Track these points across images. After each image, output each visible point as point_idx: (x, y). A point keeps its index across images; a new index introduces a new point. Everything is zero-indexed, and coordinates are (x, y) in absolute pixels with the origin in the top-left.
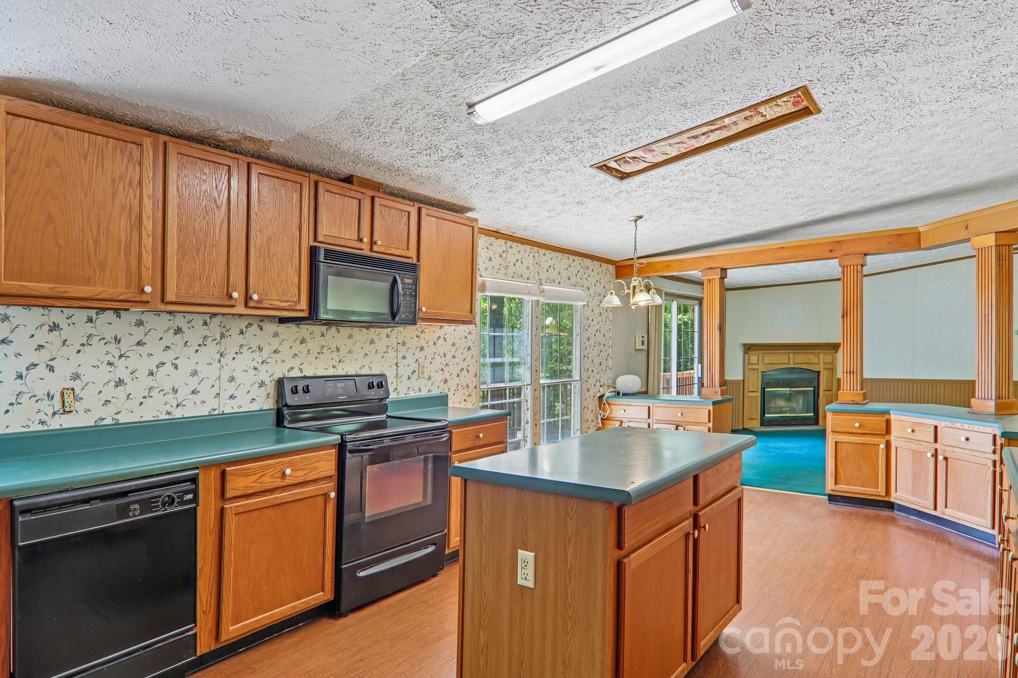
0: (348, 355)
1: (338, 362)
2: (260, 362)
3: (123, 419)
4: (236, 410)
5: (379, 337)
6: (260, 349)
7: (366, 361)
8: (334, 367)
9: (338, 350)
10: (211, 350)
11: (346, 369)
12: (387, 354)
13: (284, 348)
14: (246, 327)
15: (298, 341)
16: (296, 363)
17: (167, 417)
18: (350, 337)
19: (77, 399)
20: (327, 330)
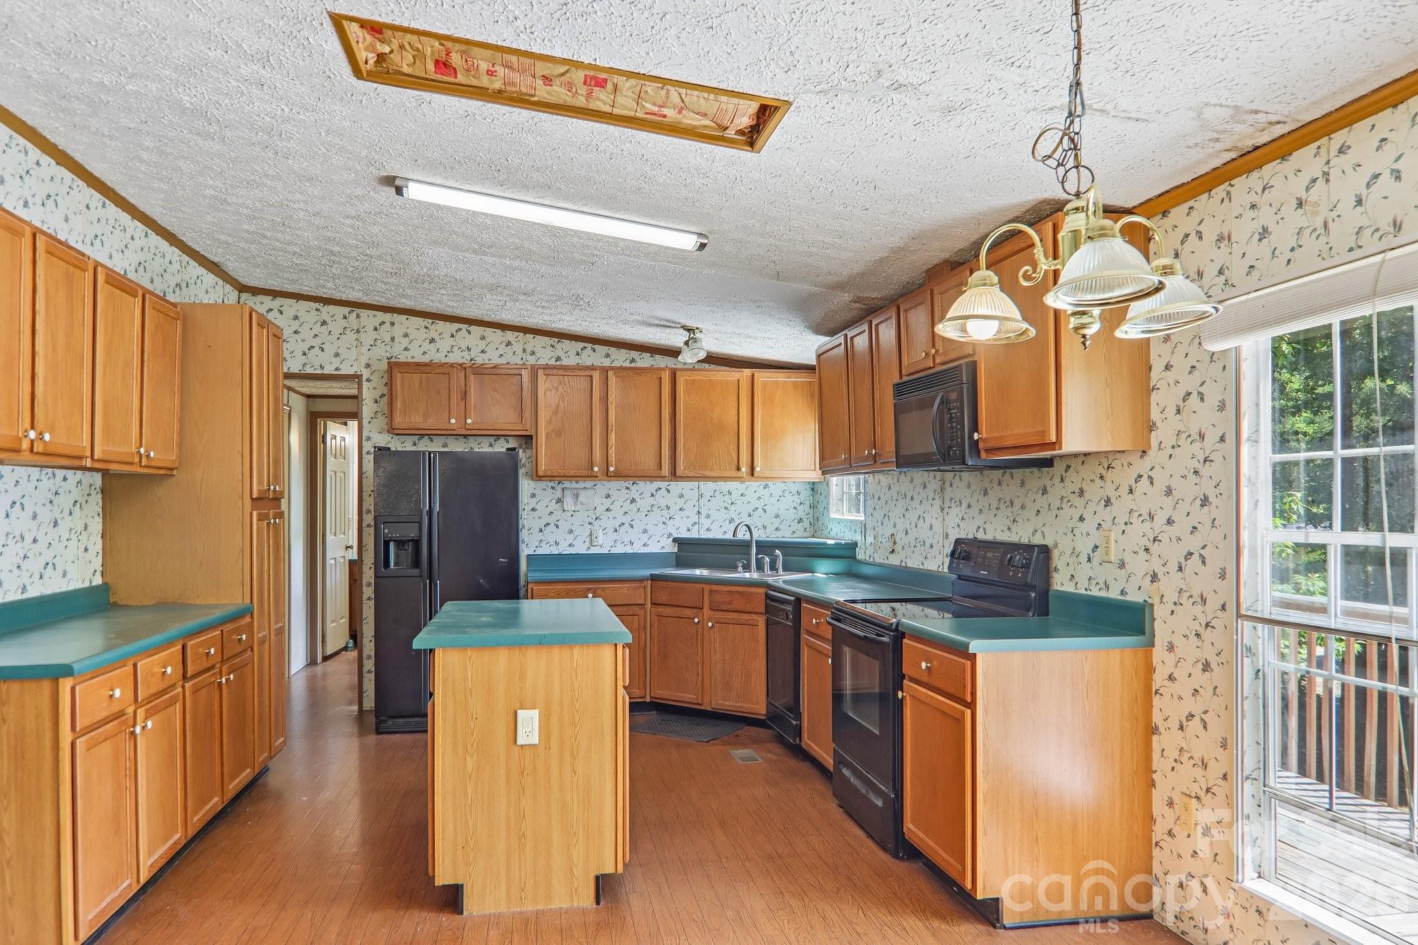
0: (1021, 512)
1: (1012, 522)
3: (909, 563)
6: (961, 503)
7: (1039, 523)
9: (1012, 503)
10: (937, 503)
11: (1019, 534)
12: (1060, 511)
13: (974, 501)
14: (953, 478)
15: (983, 492)
16: (979, 521)
19: (895, 543)
20: (1003, 476)
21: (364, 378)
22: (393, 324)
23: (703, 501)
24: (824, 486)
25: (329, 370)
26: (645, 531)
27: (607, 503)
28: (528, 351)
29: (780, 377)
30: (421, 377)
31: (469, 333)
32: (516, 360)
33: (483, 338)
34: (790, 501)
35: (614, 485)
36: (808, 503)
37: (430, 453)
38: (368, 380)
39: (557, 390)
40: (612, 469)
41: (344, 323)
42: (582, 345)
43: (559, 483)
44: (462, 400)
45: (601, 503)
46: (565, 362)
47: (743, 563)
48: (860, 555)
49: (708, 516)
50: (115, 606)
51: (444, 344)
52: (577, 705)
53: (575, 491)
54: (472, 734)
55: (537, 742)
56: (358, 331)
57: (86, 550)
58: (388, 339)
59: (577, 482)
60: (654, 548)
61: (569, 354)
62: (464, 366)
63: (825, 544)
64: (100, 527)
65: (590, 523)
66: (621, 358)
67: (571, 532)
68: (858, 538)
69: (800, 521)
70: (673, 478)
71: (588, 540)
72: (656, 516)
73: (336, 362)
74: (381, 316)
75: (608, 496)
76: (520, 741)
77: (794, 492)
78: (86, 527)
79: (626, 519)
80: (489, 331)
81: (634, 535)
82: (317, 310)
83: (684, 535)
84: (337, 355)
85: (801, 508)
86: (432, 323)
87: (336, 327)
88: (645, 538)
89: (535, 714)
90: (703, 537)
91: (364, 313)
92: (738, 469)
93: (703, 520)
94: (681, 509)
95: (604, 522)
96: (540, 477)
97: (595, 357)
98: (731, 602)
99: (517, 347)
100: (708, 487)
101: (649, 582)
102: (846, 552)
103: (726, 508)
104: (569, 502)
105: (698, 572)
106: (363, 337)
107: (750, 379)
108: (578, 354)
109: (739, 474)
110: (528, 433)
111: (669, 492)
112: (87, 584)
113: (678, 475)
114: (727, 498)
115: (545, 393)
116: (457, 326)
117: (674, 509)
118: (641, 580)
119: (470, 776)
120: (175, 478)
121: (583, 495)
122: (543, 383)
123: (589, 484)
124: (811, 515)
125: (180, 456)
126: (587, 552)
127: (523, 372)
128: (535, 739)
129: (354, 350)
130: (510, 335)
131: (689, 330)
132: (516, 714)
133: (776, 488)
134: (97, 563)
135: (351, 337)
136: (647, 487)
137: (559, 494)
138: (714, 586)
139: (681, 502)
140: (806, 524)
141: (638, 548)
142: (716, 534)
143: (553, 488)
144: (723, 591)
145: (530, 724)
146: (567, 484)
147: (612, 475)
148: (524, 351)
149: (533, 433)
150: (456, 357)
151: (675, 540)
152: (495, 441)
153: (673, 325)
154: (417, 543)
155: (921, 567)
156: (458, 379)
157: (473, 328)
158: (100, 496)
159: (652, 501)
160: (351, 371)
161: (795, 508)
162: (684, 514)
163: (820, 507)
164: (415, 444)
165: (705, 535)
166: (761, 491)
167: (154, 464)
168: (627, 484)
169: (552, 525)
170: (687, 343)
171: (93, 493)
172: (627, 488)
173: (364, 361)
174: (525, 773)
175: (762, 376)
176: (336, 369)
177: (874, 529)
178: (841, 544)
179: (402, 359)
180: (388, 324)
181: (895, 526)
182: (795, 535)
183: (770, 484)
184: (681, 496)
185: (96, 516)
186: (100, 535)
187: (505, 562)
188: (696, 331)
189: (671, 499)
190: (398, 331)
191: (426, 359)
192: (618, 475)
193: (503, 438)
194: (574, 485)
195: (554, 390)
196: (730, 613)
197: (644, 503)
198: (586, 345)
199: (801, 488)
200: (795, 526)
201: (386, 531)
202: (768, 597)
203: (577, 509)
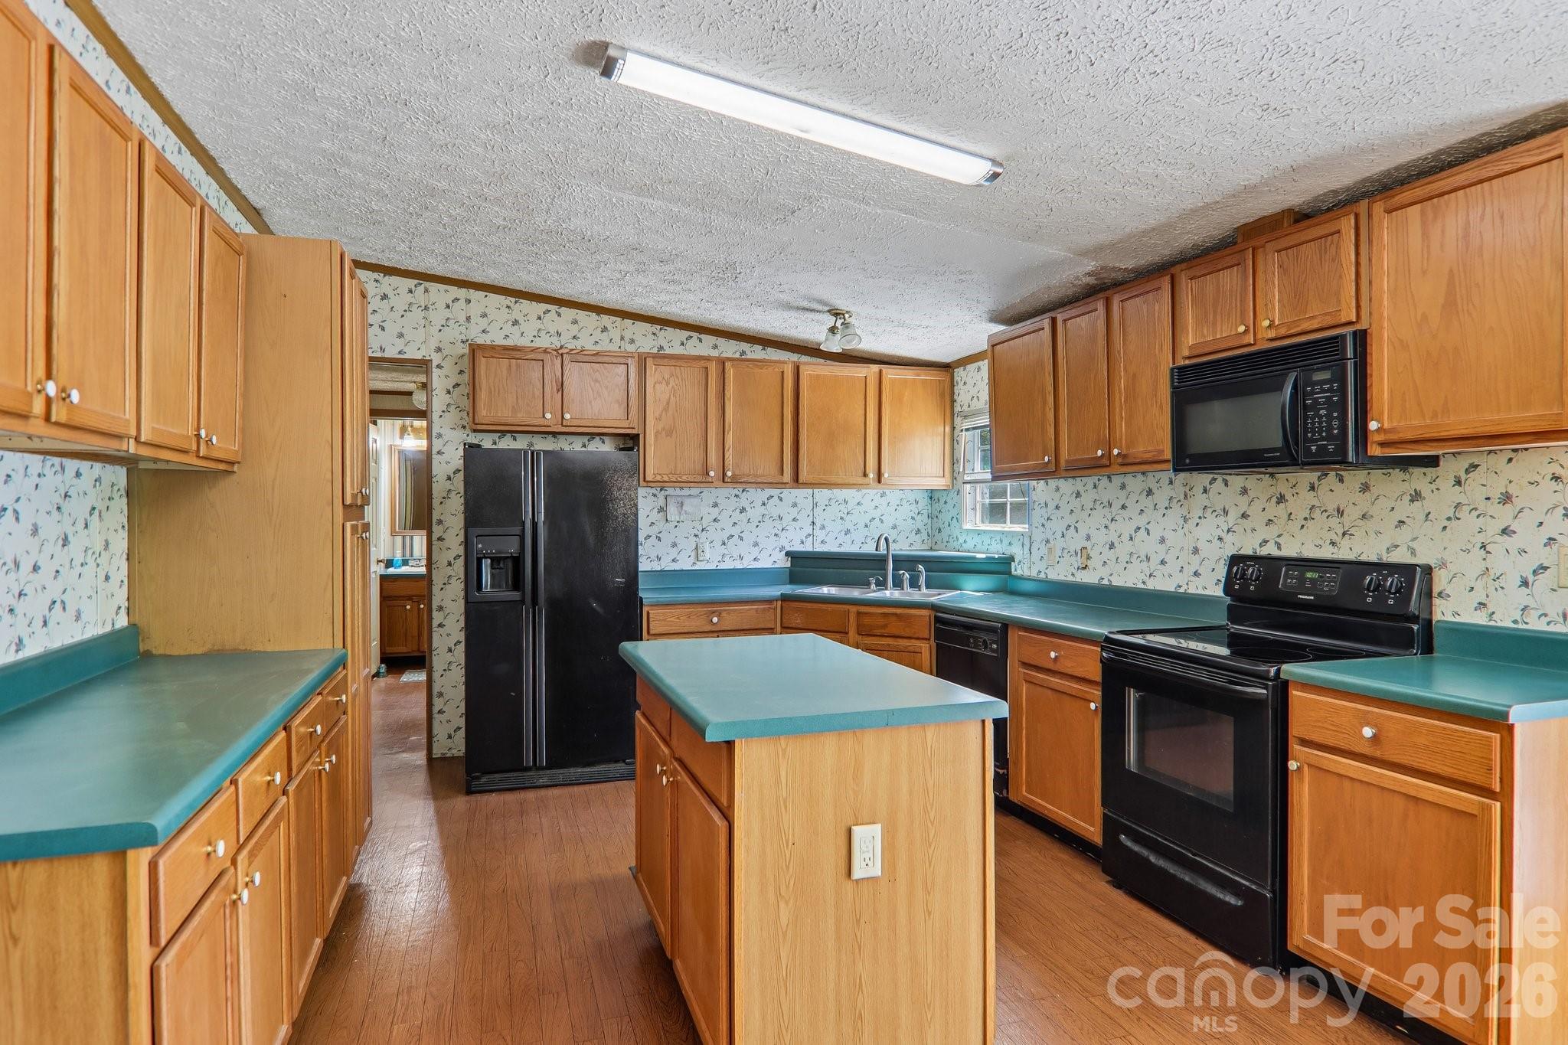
0: (1361, 523)
1: (1340, 535)
2: (1225, 530)
3: (1117, 582)
4: (1200, 592)
5: (1433, 486)
6: (1226, 512)
7: (1403, 536)
8: (1333, 543)
9: (1340, 513)
10: (1176, 512)
11: (1357, 550)
12: (1454, 523)
13: (1254, 510)
14: (1210, 483)
15: (1274, 499)
16: (1270, 533)
17: (1142, 586)
18: (1365, 488)
19: (1089, 558)
20: (1319, 479)
21: (434, 364)
22: (468, 301)
23: (818, 510)
24: (953, 494)
25: (391, 353)
26: (756, 544)
27: (715, 512)
28: (627, 339)
29: (908, 374)
30: (510, 362)
31: (559, 315)
32: (614, 347)
33: (575, 322)
34: (907, 510)
35: (723, 493)
36: (925, 512)
37: (532, 453)
38: (439, 366)
39: (668, 383)
40: (729, 474)
41: (409, 298)
42: (687, 333)
43: (661, 490)
44: (558, 391)
45: (708, 513)
46: (668, 351)
47: (877, 579)
48: (1017, 570)
49: (823, 527)
50: (147, 656)
51: (530, 327)
52: (932, 815)
53: (680, 500)
54: (788, 867)
55: (879, 873)
56: (426, 308)
57: (107, 578)
58: (462, 319)
59: (681, 488)
60: (765, 563)
61: (673, 341)
62: (560, 352)
63: (974, 558)
64: (124, 545)
65: (696, 536)
66: (729, 349)
67: (674, 545)
68: (1016, 550)
69: (918, 532)
70: (795, 485)
71: (693, 554)
72: (768, 527)
73: (400, 344)
74: (455, 291)
75: (715, 505)
76: (857, 874)
77: (912, 501)
78: (107, 544)
79: (735, 531)
80: (581, 315)
81: (744, 548)
82: (376, 281)
83: (798, 548)
84: (401, 335)
85: (919, 518)
86: (516, 302)
87: (400, 301)
88: (755, 551)
89: (877, 829)
90: (817, 550)
91: (434, 287)
92: (865, 475)
93: (817, 532)
94: (794, 520)
95: (712, 534)
96: (648, 482)
97: (704, 347)
98: (885, 626)
99: (615, 334)
100: (823, 495)
101: (779, 603)
102: (1001, 567)
103: (842, 518)
104: (672, 511)
105: (825, 590)
106: (432, 314)
107: (877, 376)
108: (683, 344)
109: (865, 480)
110: (634, 432)
111: (781, 500)
112: (108, 628)
113: (801, 481)
114: (842, 507)
115: (654, 386)
116: (544, 306)
117: (787, 519)
118: (769, 601)
119: (785, 934)
120: (234, 477)
121: (687, 501)
122: (653, 374)
123: (695, 491)
124: (929, 526)
125: (243, 445)
126: (693, 568)
127: (630, 361)
128: (877, 871)
129: (421, 330)
130: (606, 320)
131: (836, 313)
132: (849, 832)
133: (893, 496)
134: (121, 596)
135: (417, 314)
136: (758, 495)
137: (661, 502)
138: (863, 608)
139: (794, 512)
140: (924, 536)
141: (748, 563)
142: (831, 547)
143: (654, 495)
144: (876, 613)
145: (871, 848)
146: (670, 491)
147: (729, 480)
148: (622, 338)
149: (641, 432)
150: (544, 342)
151: (788, 554)
152: (589, 441)
153: (820, 307)
154: (517, 561)
155: (1141, 586)
156: (553, 367)
157: (563, 310)
158: (125, 500)
159: (763, 510)
160: (418, 356)
161: (913, 518)
162: (797, 525)
163: (945, 517)
164: (495, 443)
165: (819, 548)
166: (878, 500)
167: (216, 454)
168: (736, 491)
169: (654, 537)
170: (833, 330)
171: (116, 496)
172: (736, 496)
173: (433, 344)
174: (862, 921)
175: (891, 373)
176: (400, 352)
177: (1048, 541)
178: (994, 558)
179: (480, 341)
180: (462, 302)
181: (1088, 538)
182: (913, 548)
183: (887, 492)
184: (795, 505)
185: (120, 530)
186: (125, 556)
187: (621, 583)
188: (847, 316)
189: (784, 509)
190: (475, 310)
191: (509, 342)
192: (735, 481)
193: (598, 438)
194: (678, 492)
195: (664, 383)
196: (884, 639)
197: (755, 513)
198: (692, 334)
199: (919, 496)
200: (913, 538)
201: (480, 546)
202: (938, 620)
203: (682, 519)
